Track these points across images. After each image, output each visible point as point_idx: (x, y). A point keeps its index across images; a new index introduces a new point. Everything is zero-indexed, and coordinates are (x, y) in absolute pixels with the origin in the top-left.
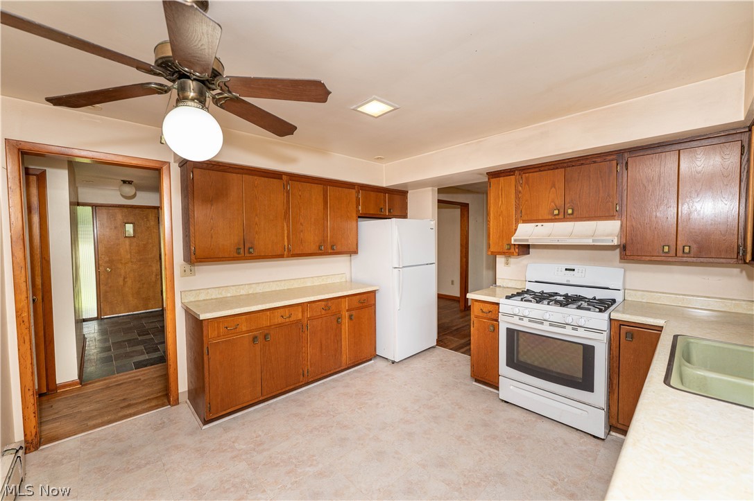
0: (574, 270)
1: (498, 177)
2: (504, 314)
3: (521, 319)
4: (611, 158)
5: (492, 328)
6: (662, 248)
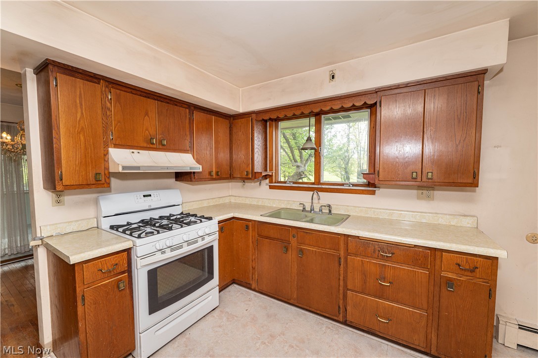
0: (150, 195)
1: (73, 76)
2: (144, 257)
3: (163, 253)
4: (185, 106)
5: (121, 285)
6: (210, 173)
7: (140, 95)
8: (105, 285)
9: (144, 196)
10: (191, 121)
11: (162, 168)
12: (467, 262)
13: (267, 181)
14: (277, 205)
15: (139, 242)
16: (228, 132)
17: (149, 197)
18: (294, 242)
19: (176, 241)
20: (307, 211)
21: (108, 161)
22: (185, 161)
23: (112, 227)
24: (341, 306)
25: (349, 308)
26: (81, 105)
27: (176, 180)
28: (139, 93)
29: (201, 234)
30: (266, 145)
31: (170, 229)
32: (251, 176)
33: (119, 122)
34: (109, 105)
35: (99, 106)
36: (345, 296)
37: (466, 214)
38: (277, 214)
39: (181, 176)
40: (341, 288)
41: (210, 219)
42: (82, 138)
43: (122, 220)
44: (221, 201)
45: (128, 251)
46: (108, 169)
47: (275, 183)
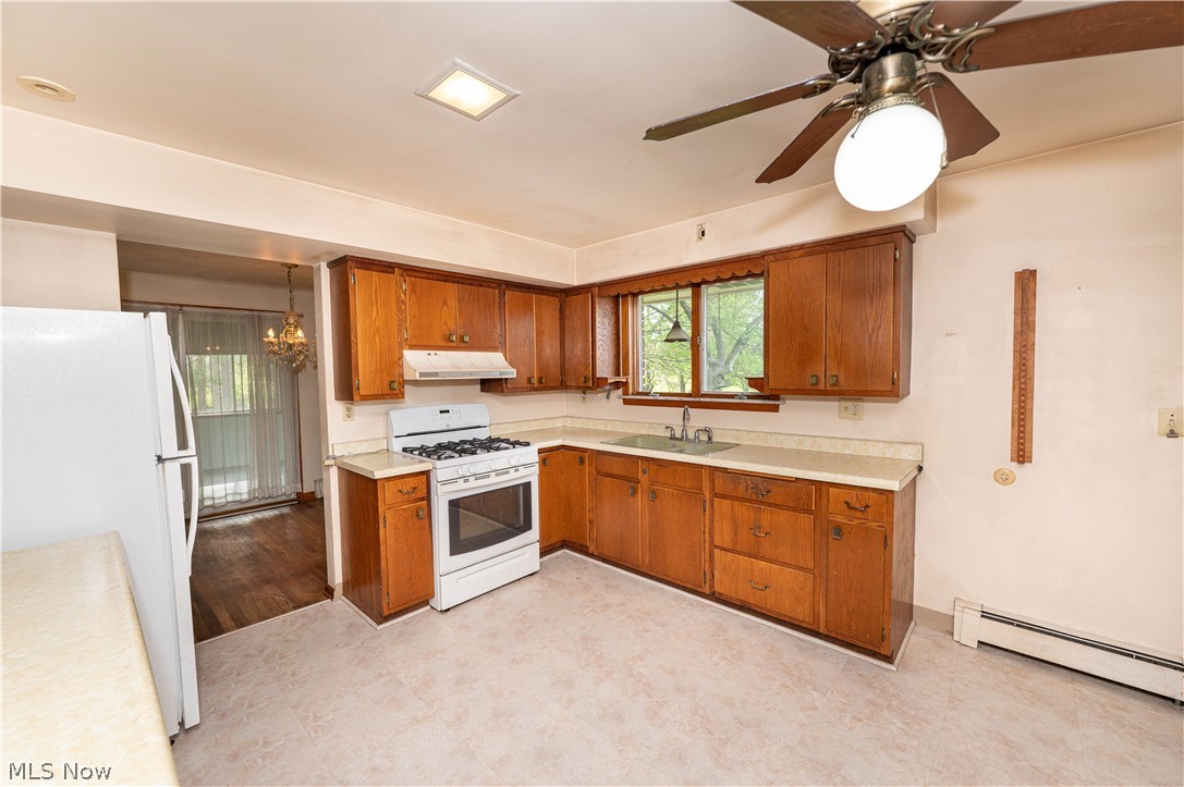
0: (447, 411)
1: (369, 269)
2: (445, 483)
3: (466, 481)
4: (493, 285)
5: (421, 513)
6: (529, 380)
7: (438, 280)
8: (404, 510)
9: (441, 412)
10: (502, 306)
11: (464, 374)
12: (857, 499)
13: (620, 391)
14: (632, 430)
15: (438, 464)
16: (558, 315)
17: (447, 414)
18: (644, 479)
19: (480, 469)
20: (677, 439)
21: (402, 366)
22: (492, 363)
23: (405, 450)
24: (707, 572)
25: (716, 574)
26: (377, 301)
27: (482, 391)
28: (435, 277)
29: (513, 464)
30: (617, 334)
31: (474, 453)
32: (590, 384)
33: (414, 317)
34: (403, 296)
35: (394, 299)
36: (712, 556)
37: (910, 440)
38: (631, 441)
39: (490, 385)
40: (707, 546)
41: (528, 444)
42: (377, 340)
43: (416, 442)
44: (549, 425)
45: (426, 473)
46: (402, 376)
47: (633, 394)
